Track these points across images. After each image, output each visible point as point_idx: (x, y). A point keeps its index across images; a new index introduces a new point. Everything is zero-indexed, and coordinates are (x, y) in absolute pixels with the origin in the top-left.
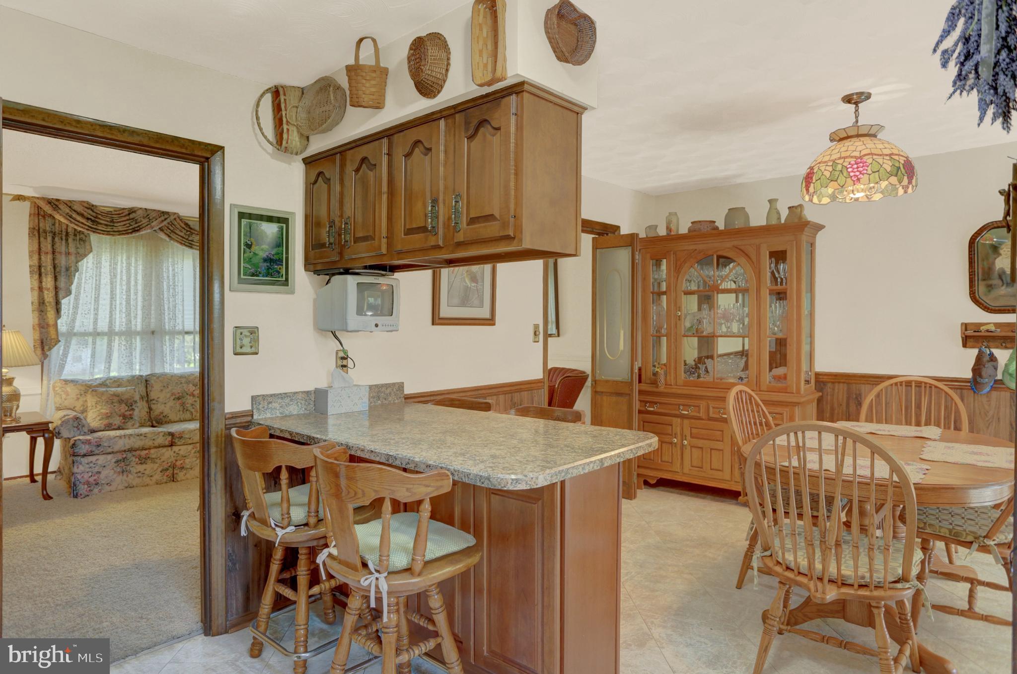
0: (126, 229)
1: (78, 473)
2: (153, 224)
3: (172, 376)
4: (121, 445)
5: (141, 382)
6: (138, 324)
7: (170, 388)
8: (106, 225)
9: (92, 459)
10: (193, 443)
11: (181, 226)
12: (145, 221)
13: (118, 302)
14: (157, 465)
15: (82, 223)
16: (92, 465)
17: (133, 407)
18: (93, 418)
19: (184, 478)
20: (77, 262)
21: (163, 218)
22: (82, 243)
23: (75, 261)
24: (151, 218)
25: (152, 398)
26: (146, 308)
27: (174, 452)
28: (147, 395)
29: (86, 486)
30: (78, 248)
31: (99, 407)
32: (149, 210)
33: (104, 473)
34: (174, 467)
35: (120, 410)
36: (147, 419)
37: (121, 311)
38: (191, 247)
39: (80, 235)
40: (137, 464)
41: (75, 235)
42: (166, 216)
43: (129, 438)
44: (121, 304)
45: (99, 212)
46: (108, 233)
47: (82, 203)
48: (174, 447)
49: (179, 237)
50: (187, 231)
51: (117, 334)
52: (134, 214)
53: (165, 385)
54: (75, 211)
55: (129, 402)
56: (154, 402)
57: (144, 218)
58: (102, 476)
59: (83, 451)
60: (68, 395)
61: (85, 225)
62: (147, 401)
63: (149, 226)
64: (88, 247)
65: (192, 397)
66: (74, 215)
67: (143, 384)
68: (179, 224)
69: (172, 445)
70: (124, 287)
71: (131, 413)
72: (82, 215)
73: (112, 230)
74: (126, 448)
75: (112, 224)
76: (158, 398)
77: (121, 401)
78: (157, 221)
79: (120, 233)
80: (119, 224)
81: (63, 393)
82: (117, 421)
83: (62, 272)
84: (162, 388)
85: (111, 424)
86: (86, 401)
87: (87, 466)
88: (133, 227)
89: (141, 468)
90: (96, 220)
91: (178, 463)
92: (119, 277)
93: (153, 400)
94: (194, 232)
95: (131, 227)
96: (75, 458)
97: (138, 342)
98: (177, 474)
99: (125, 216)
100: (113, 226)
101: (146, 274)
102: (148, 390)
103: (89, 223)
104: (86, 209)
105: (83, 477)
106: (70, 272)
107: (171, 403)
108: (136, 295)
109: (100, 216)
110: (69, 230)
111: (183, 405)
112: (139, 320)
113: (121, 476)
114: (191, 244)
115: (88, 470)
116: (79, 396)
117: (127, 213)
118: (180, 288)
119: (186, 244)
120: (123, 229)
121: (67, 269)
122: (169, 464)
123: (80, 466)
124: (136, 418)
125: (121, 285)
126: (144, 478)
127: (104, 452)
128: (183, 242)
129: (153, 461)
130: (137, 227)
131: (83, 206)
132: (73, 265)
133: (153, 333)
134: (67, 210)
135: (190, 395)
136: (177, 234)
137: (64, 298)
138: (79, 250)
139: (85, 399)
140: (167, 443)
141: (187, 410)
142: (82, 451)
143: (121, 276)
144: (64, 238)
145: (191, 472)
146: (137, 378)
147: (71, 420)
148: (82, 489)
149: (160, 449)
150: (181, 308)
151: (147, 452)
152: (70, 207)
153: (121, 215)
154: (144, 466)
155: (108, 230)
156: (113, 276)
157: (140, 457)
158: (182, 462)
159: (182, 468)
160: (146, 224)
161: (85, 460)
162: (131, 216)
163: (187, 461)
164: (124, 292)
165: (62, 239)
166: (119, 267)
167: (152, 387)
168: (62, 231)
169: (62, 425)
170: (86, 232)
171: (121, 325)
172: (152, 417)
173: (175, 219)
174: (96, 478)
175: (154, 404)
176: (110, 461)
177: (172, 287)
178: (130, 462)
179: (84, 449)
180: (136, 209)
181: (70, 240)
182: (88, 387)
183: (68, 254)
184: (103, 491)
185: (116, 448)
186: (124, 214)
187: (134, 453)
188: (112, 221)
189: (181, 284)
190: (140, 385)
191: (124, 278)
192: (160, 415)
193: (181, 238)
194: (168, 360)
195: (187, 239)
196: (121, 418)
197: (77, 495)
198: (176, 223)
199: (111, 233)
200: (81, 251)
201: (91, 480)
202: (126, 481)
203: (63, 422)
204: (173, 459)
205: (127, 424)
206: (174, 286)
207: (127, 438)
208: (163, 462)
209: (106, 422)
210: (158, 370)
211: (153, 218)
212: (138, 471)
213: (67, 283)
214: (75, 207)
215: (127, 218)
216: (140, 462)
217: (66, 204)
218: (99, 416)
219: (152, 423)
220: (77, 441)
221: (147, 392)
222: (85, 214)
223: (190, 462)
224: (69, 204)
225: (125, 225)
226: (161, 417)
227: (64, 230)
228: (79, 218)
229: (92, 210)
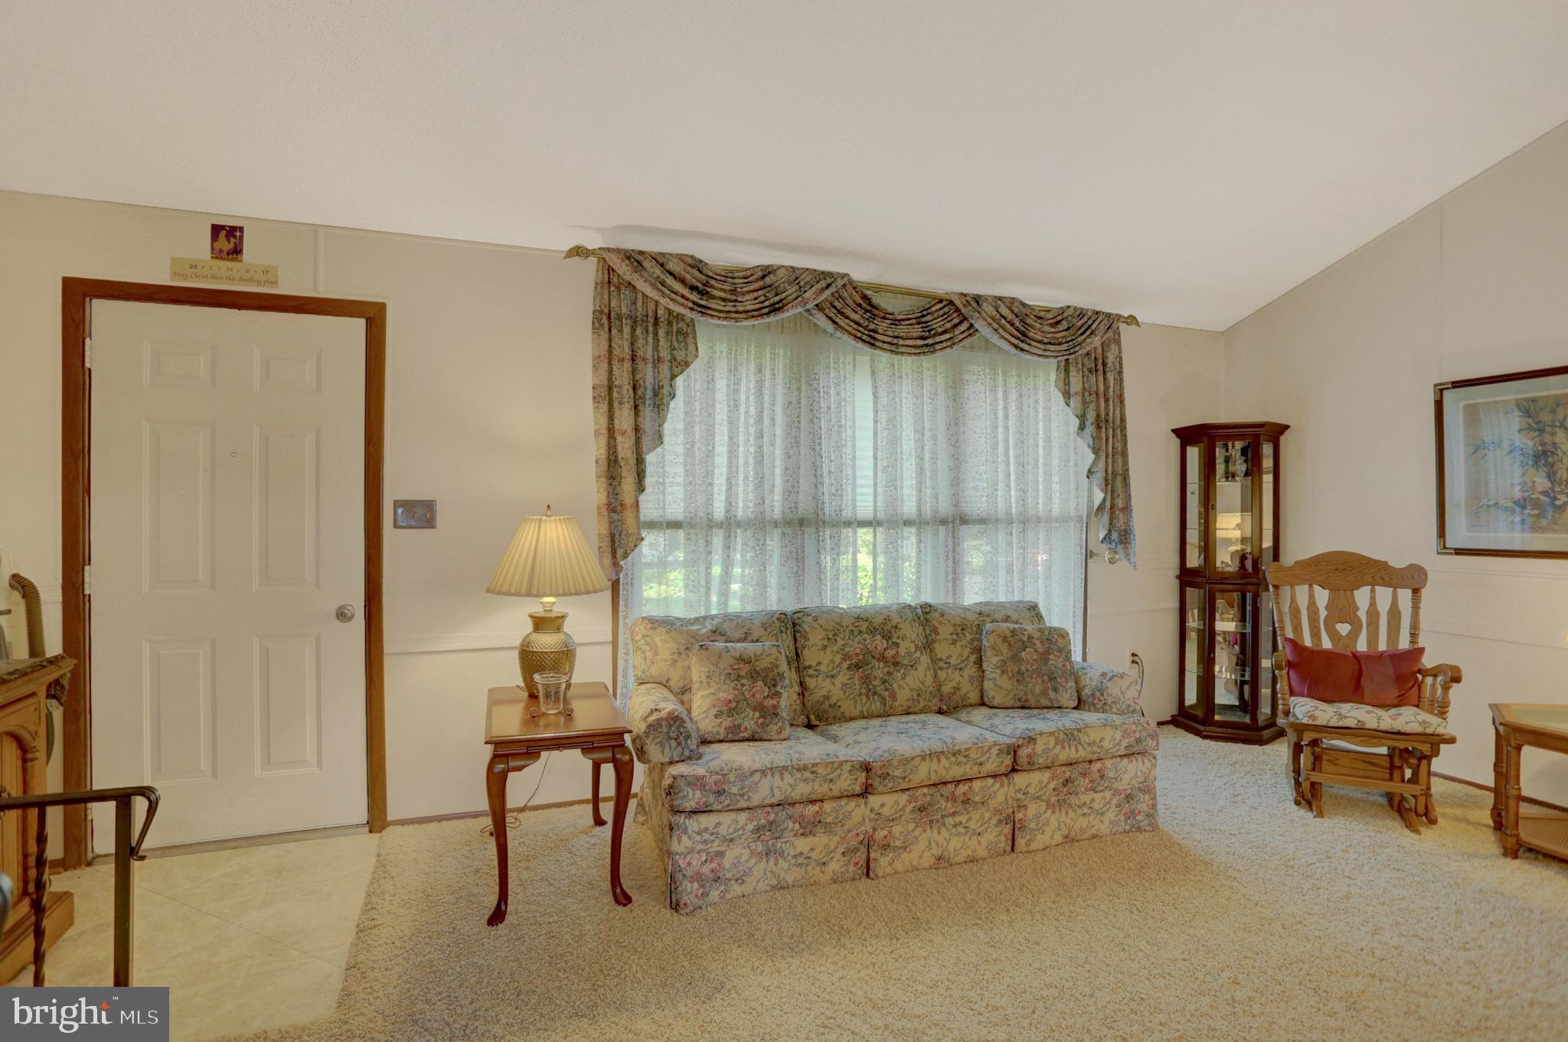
0: (758, 306)
1: (680, 854)
2: (806, 295)
3: (842, 617)
4: (766, 790)
5: (787, 628)
6: (776, 506)
7: (840, 642)
8: (724, 300)
9: (706, 821)
10: (908, 789)
11: (854, 302)
12: (792, 290)
13: (741, 461)
14: (836, 838)
15: (683, 297)
16: (706, 836)
17: (778, 688)
18: (703, 712)
19: (889, 870)
20: (673, 377)
21: (823, 284)
22: (681, 339)
23: (669, 376)
24: (802, 283)
25: (807, 664)
26: (791, 473)
27: (872, 810)
28: (797, 655)
29: (696, 885)
30: (674, 349)
31: (714, 687)
32: (798, 269)
33: (731, 855)
34: (868, 843)
35: (753, 695)
36: (798, 708)
37: (746, 477)
38: (873, 345)
39: (677, 323)
40: (795, 835)
41: (670, 324)
42: (829, 281)
43: (782, 774)
44: (746, 463)
45: (711, 274)
46: (727, 315)
47: (681, 258)
48: (870, 797)
49: (852, 324)
50: (867, 311)
51: (739, 525)
52: (772, 276)
53: (831, 635)
54: (671, 273)
55: (771, 675)
56: (811, 672)
57: (790, 283)
58: (727, 862)
59: (690, 805)
60: (656, 653)
61: (688, 299)
62: (798, 670)
63: (800, 299)
64: (691, 348)
65: (882, 664)
66: (670, 281)
67: (788, 632)
68: (851, 296)
69: (866, 792)
70: (752, 430)
71: (774, 702)
72: (683, 281)
73: (734, 309)
74: (774, 800)
75: (734, 297)
76: (819, 663)
77: (754, 675)
78: (814, 289)
79: (750, 314)
80: (747, 297)
81: (647, 648)
82: (749, 721)
83: (647, 397)
84: (825, 642)
85: (738, 727)
86: (689, 668)
87: (698, 838)
88: (771, 301)
89: (803, 845)
90: (707, 289)
91: (880, 835)
92: (742, 409)
93: (810, 667)
94: (877, 312)
95: (767, 303)
96: (675, 819)
97: (774, 543)
98: (876, 860)
99: (757, 280)
100: (736, 301)
101: (790, 403)
102: (799, 645)
103: (694, 297)
104: (689, 268)
105: (689, 864)
106: (660, 399)
107: (842, 678)
108: (773, 445)
109: (713, 282)
110: (661, 312)
111: (866, 680)
112: (777, 497)
113: (763, 864)
114: (874, 338)
115: (700, 847)
116: (675, 657)
117: (760, 274)
118: (849, 432)
119: (864, 337)
120: (753, 307)
121: (656, 393)
122: (861, 837)
123: (685, 838)
124: (784, 715)
125: (747, 426)
126: (809, 868)
127: (731, 807)
128: (859, 335)
129: (829, 828)
130: (778, 303)
131: (684, 263)
132: (666, 382)
133: (802, 522)
134: (658, 271)
135: (879, 660)
136: (847, 318)
137: (650, 451)
138: (675, 352)
139: (686, 663)
140: (858, 789)
141: (875, 694)
142: (687, 804)
143: (747, 407)
144: (651, 329)
145: (904, 855)
146: (779, 619)
147: (664, 723)
148: (689, 891)
149: (843, 802)
150: (850, 472)
151: (816, 808)
152: (662, 265)
153: (750, 279)
154: (810, 841)
155: (727, 309)
156: (734, 405)
157: (801, 820)
158: (885, 832)
159: (886, 847)
160: (795, 295)
161: (693, 824)
162: (768, 280)
163: (897, 830)
164: (752, 439)
165: (647, 331)
166: (743, 388)
167: (806, 639)
168: (647, 316)
169: (647, 734)
170: (689, 314)
171: (746, 507)
172: (809, 704)
173: (844, 286)
174: (714, 865)
175: (810, 676)
176: (743, 828)
177: (836, 428)
178: (782, 831)
179: (692, 798)
180: (775, 268)
181: (661, 333)
182: (692, 637)
183: (658, 361)
184: (728, 896)
185: (756, 799)
186: (755, 276)
187: (791, 810)
188: (734, 291)
189: (851, 424)
190: (784, 635)
191: (752, 410)
192: (822, 703)
193: (856, 326)
194: (829, 578)
195: (865, 328)
196: (757, 714)
197: (678, 904)
198: (846, 295)
199: (733, 315)
200: (680, 355)
201: (706, 870)
202: (772, 872)
203: (649, 727)
204: (868, 827)
205: (768, 729)
206: (840, 427)
207: (777, 775)
208: (849, 831)
209: (727, 722)
210: (810, 602)
211: (806, 284)
212: (798, 852)
213: (655, 421)
214: (672, 266)
215: (761, 283)
216: (801, 831)
217: (655, 260)
218: (714, 706)
219: (808, 717)
220: (679, 780)
221: (796, 649)
222: (688, 277)
223: (902, 832)
224: (660, 260)
225: (756, 299)
226: (826, 706)
227: (651, 314)
228: (677, 286)
229: (699, 270)
